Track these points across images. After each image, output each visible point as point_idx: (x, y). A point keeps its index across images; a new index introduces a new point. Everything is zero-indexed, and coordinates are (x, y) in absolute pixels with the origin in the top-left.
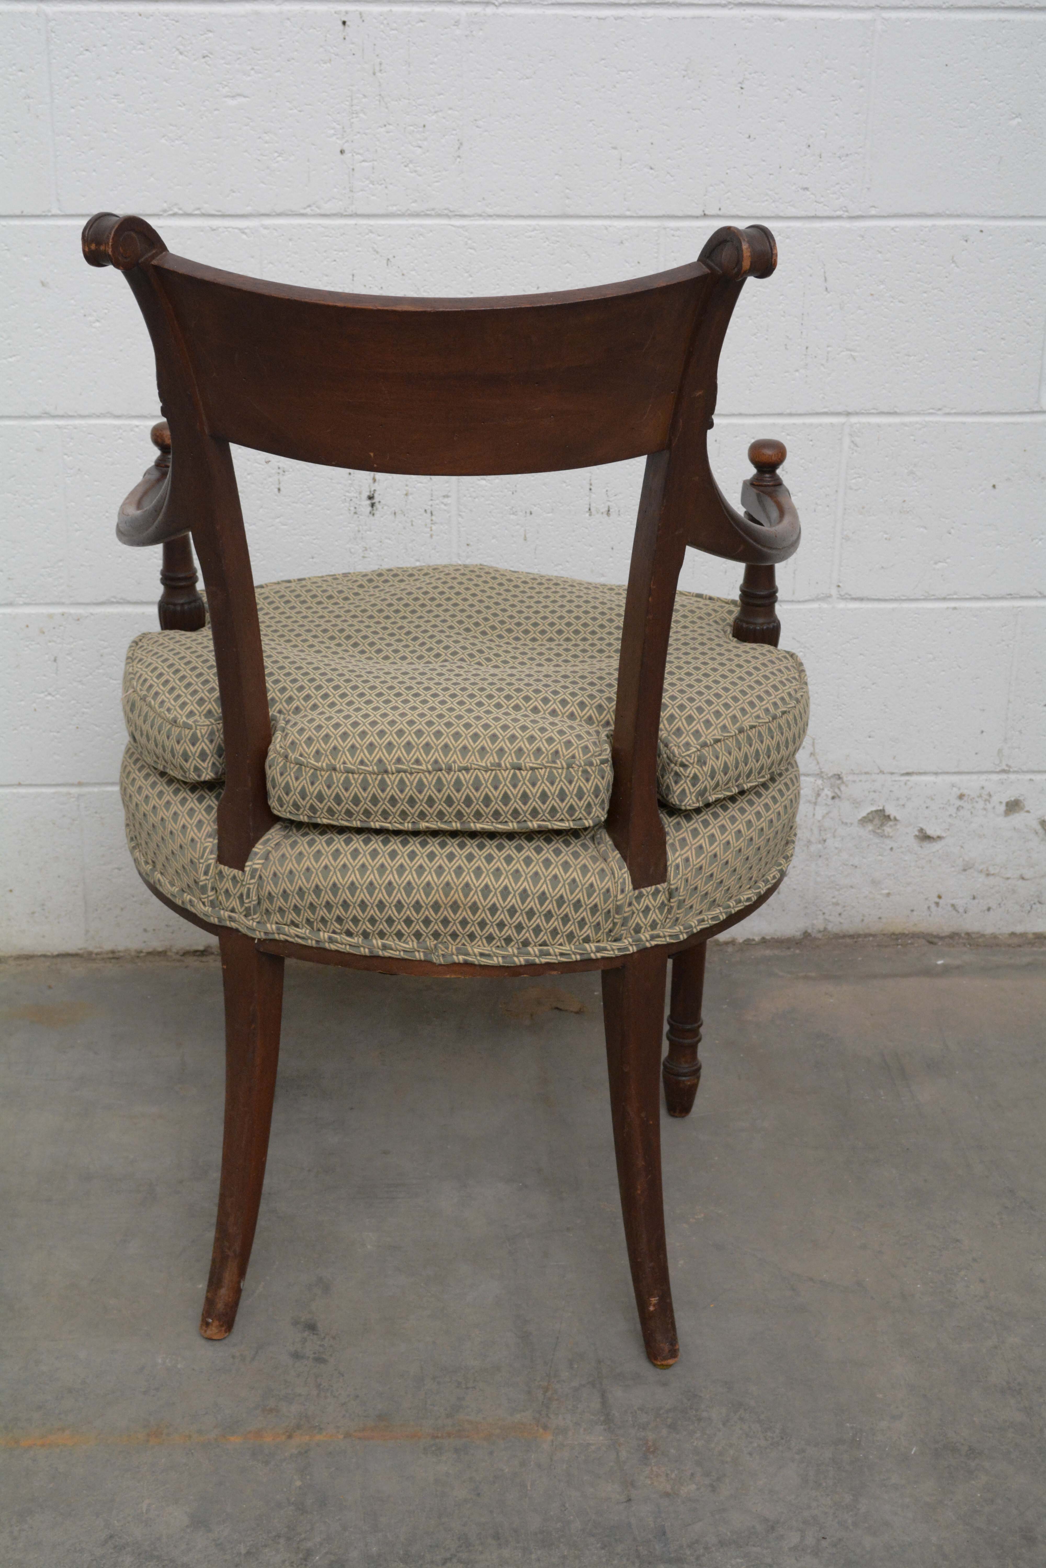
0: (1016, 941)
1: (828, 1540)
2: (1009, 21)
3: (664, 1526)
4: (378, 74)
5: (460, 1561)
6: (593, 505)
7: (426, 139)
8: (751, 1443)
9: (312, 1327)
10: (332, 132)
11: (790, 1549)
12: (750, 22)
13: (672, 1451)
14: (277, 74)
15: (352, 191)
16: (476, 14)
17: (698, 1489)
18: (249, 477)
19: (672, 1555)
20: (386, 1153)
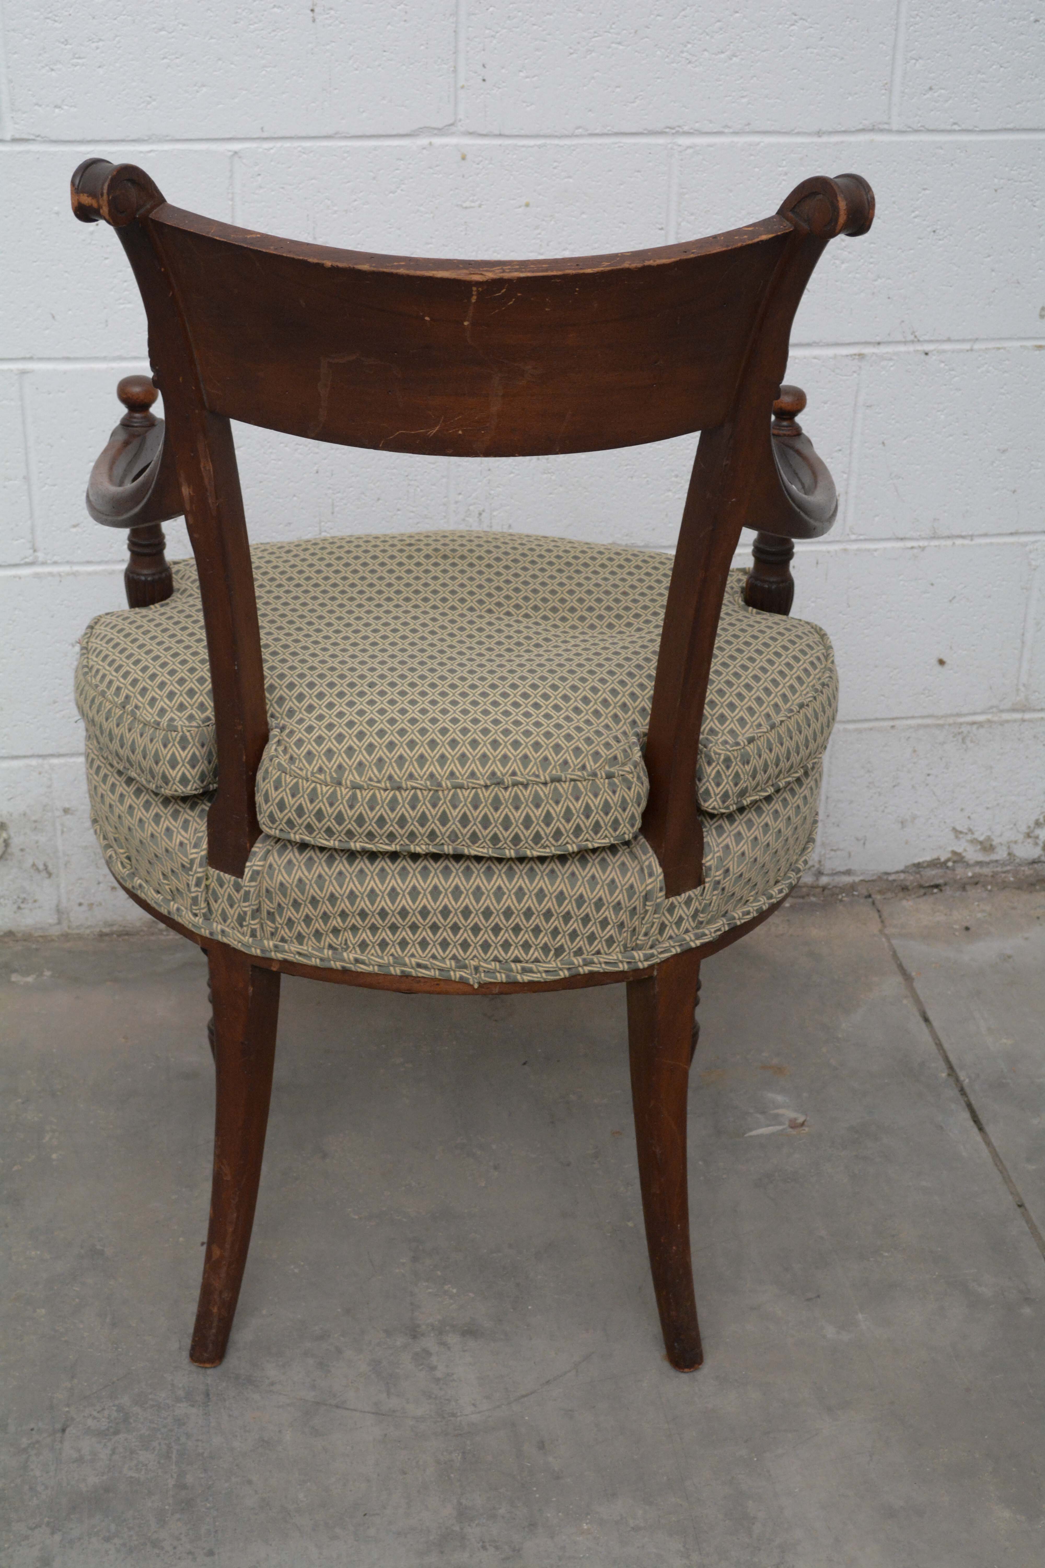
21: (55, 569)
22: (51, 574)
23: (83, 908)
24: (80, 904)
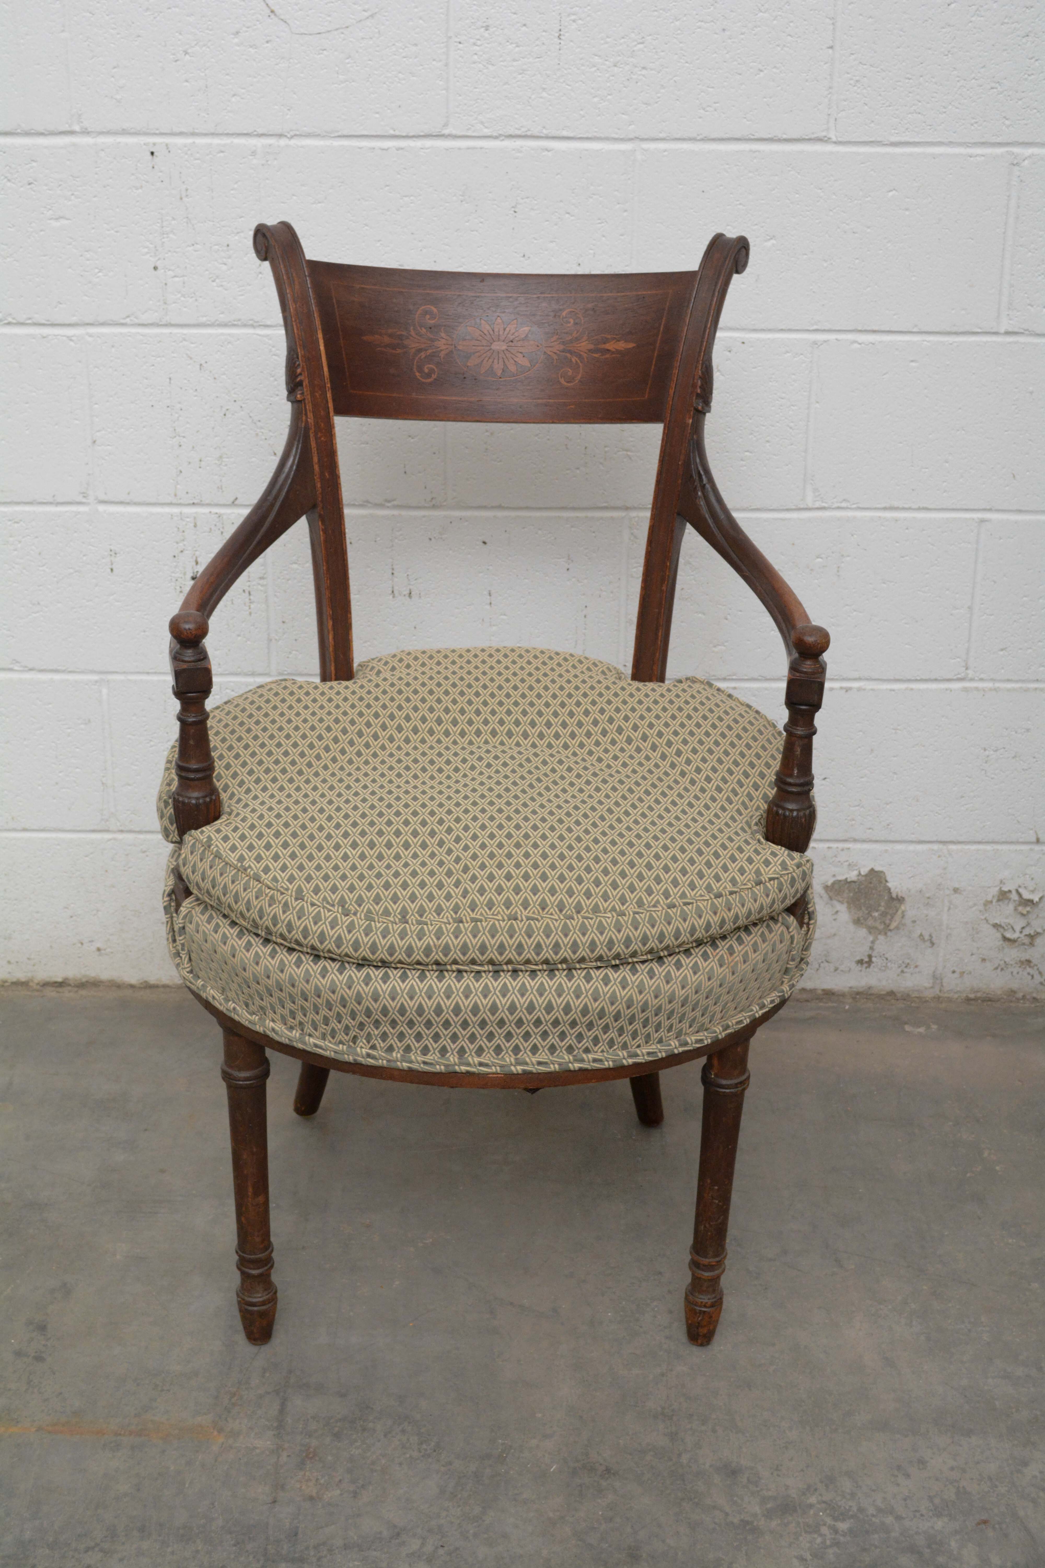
0: (805, 996)
1: (446, 1548)
2: (759, 151)
3: (297, 1527)
4: (185, 199)
5: (101, 1550)
6: (396, 588)
7: (230, 257)
8: (404, 1454)
9: (42, 1328)
10: (146, 250)
11: (407, 1555)
12: (521, 152)
13: (330, 1458)
14: (95, 199)
15: (165, 303)
16: (270, 145)
17: (341, 1494)
18: (85, 558)
19: (297, 1555)
20: (163, 1171)
21: (981, 685)
22: (977, 689)
23: (956, 975)
24: (954, 972)
